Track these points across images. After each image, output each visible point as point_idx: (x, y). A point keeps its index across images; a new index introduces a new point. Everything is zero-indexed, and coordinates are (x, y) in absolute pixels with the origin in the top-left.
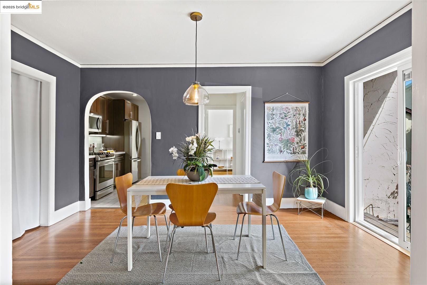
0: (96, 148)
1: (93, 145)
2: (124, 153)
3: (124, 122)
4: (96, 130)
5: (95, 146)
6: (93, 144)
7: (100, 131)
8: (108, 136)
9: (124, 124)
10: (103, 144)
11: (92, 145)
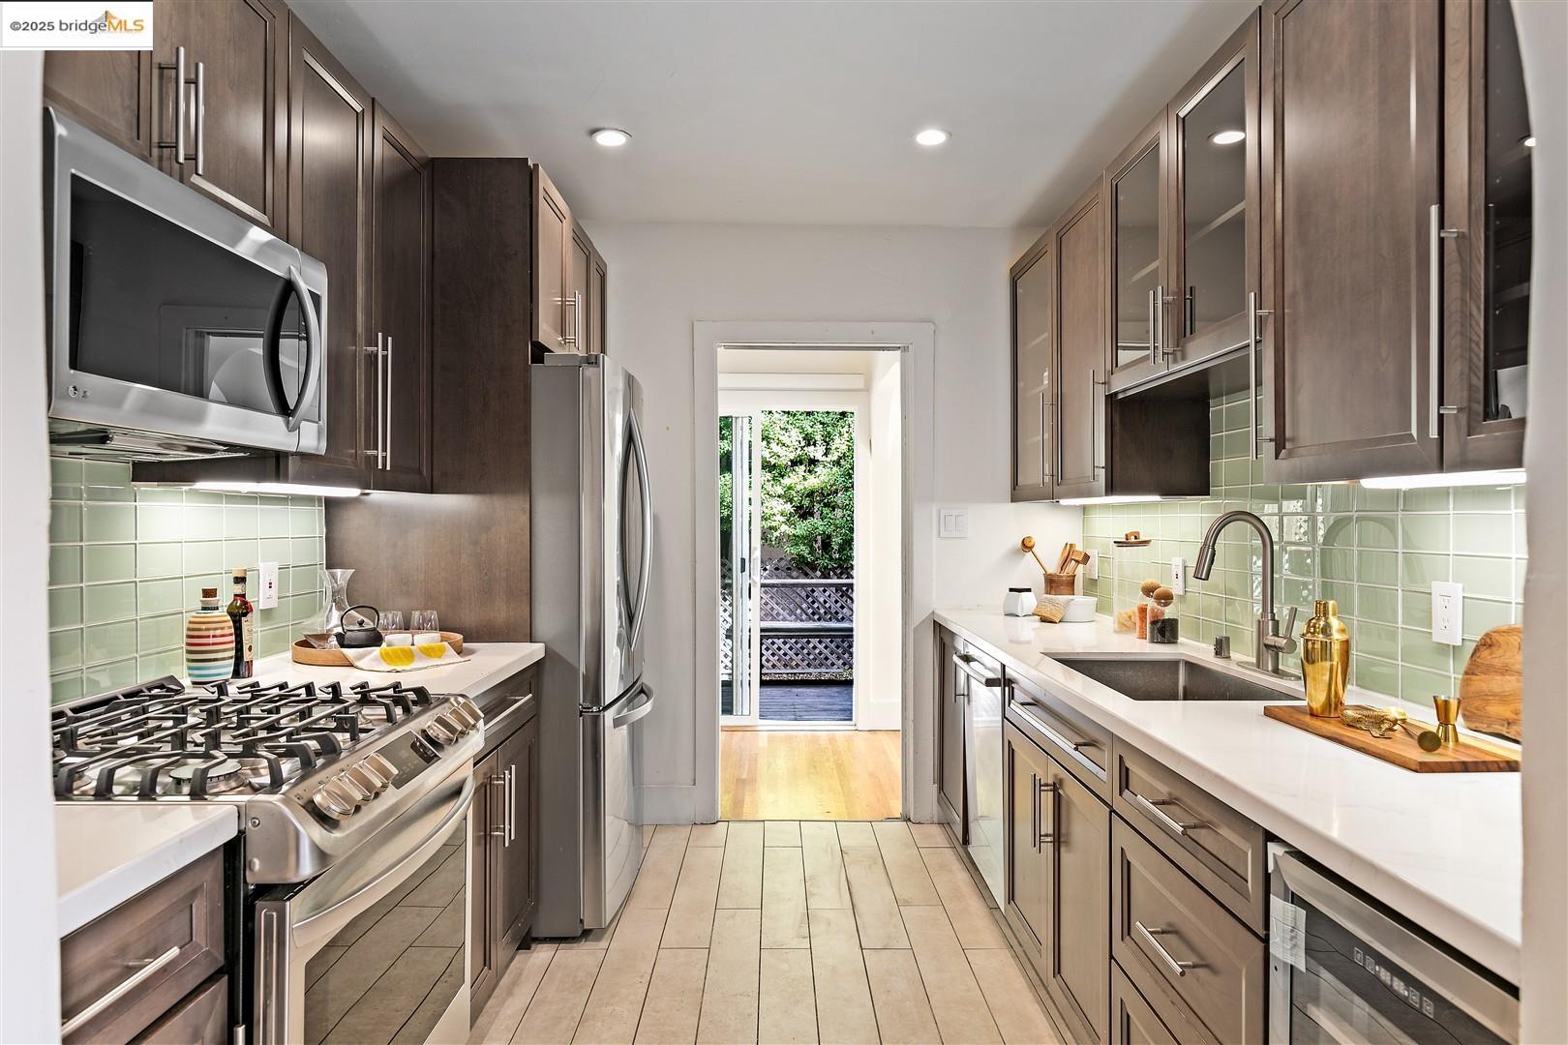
0: (267, 614)
1: (238, 589)
2: (534, 652)
3: (527, 370)
4: (267, 431)
5: (262, 598)
6: (240, 580)
7: (310, 437)
8: (377, 496)
9: (527, 388)
10: (339, 572)
11: (225, 599)
